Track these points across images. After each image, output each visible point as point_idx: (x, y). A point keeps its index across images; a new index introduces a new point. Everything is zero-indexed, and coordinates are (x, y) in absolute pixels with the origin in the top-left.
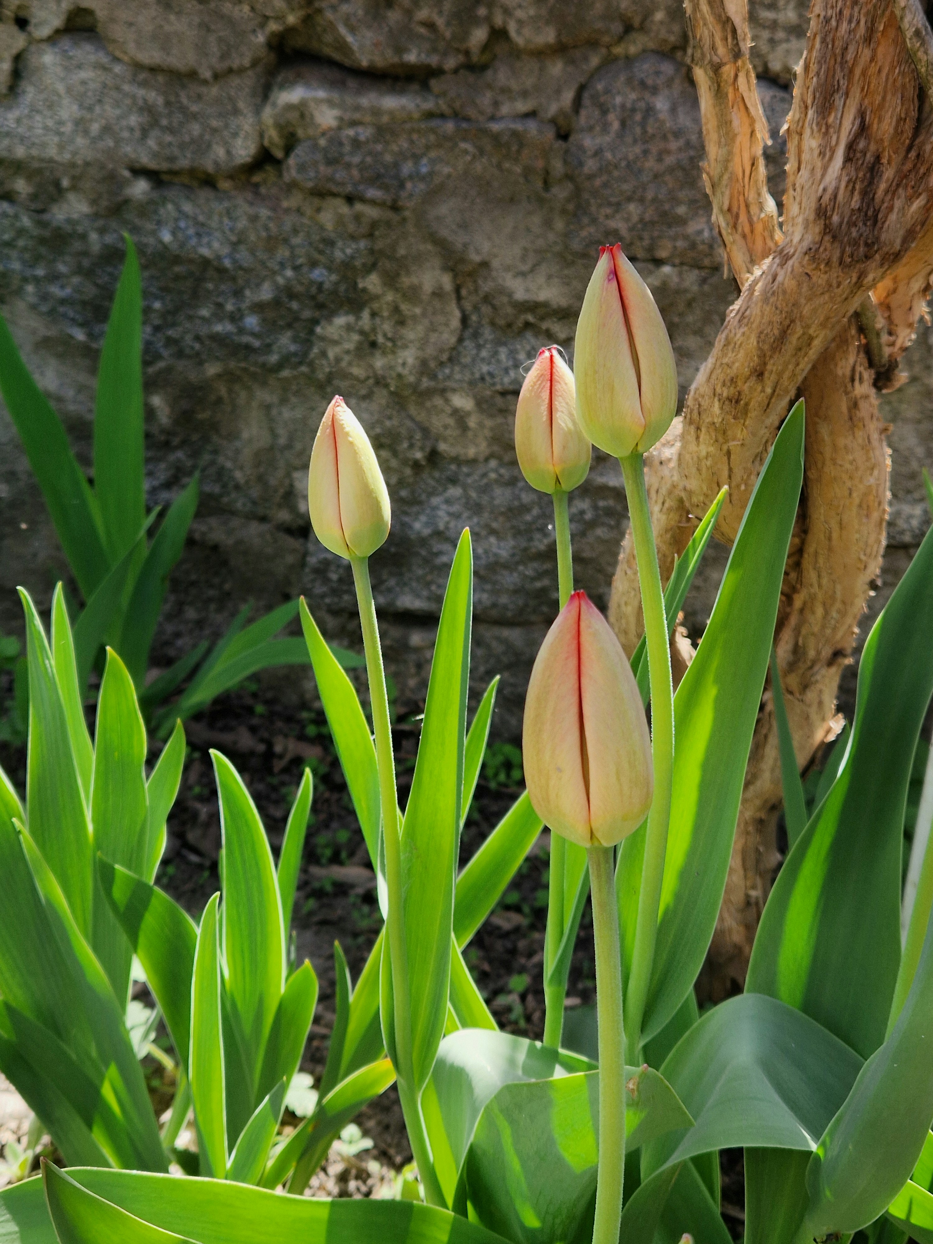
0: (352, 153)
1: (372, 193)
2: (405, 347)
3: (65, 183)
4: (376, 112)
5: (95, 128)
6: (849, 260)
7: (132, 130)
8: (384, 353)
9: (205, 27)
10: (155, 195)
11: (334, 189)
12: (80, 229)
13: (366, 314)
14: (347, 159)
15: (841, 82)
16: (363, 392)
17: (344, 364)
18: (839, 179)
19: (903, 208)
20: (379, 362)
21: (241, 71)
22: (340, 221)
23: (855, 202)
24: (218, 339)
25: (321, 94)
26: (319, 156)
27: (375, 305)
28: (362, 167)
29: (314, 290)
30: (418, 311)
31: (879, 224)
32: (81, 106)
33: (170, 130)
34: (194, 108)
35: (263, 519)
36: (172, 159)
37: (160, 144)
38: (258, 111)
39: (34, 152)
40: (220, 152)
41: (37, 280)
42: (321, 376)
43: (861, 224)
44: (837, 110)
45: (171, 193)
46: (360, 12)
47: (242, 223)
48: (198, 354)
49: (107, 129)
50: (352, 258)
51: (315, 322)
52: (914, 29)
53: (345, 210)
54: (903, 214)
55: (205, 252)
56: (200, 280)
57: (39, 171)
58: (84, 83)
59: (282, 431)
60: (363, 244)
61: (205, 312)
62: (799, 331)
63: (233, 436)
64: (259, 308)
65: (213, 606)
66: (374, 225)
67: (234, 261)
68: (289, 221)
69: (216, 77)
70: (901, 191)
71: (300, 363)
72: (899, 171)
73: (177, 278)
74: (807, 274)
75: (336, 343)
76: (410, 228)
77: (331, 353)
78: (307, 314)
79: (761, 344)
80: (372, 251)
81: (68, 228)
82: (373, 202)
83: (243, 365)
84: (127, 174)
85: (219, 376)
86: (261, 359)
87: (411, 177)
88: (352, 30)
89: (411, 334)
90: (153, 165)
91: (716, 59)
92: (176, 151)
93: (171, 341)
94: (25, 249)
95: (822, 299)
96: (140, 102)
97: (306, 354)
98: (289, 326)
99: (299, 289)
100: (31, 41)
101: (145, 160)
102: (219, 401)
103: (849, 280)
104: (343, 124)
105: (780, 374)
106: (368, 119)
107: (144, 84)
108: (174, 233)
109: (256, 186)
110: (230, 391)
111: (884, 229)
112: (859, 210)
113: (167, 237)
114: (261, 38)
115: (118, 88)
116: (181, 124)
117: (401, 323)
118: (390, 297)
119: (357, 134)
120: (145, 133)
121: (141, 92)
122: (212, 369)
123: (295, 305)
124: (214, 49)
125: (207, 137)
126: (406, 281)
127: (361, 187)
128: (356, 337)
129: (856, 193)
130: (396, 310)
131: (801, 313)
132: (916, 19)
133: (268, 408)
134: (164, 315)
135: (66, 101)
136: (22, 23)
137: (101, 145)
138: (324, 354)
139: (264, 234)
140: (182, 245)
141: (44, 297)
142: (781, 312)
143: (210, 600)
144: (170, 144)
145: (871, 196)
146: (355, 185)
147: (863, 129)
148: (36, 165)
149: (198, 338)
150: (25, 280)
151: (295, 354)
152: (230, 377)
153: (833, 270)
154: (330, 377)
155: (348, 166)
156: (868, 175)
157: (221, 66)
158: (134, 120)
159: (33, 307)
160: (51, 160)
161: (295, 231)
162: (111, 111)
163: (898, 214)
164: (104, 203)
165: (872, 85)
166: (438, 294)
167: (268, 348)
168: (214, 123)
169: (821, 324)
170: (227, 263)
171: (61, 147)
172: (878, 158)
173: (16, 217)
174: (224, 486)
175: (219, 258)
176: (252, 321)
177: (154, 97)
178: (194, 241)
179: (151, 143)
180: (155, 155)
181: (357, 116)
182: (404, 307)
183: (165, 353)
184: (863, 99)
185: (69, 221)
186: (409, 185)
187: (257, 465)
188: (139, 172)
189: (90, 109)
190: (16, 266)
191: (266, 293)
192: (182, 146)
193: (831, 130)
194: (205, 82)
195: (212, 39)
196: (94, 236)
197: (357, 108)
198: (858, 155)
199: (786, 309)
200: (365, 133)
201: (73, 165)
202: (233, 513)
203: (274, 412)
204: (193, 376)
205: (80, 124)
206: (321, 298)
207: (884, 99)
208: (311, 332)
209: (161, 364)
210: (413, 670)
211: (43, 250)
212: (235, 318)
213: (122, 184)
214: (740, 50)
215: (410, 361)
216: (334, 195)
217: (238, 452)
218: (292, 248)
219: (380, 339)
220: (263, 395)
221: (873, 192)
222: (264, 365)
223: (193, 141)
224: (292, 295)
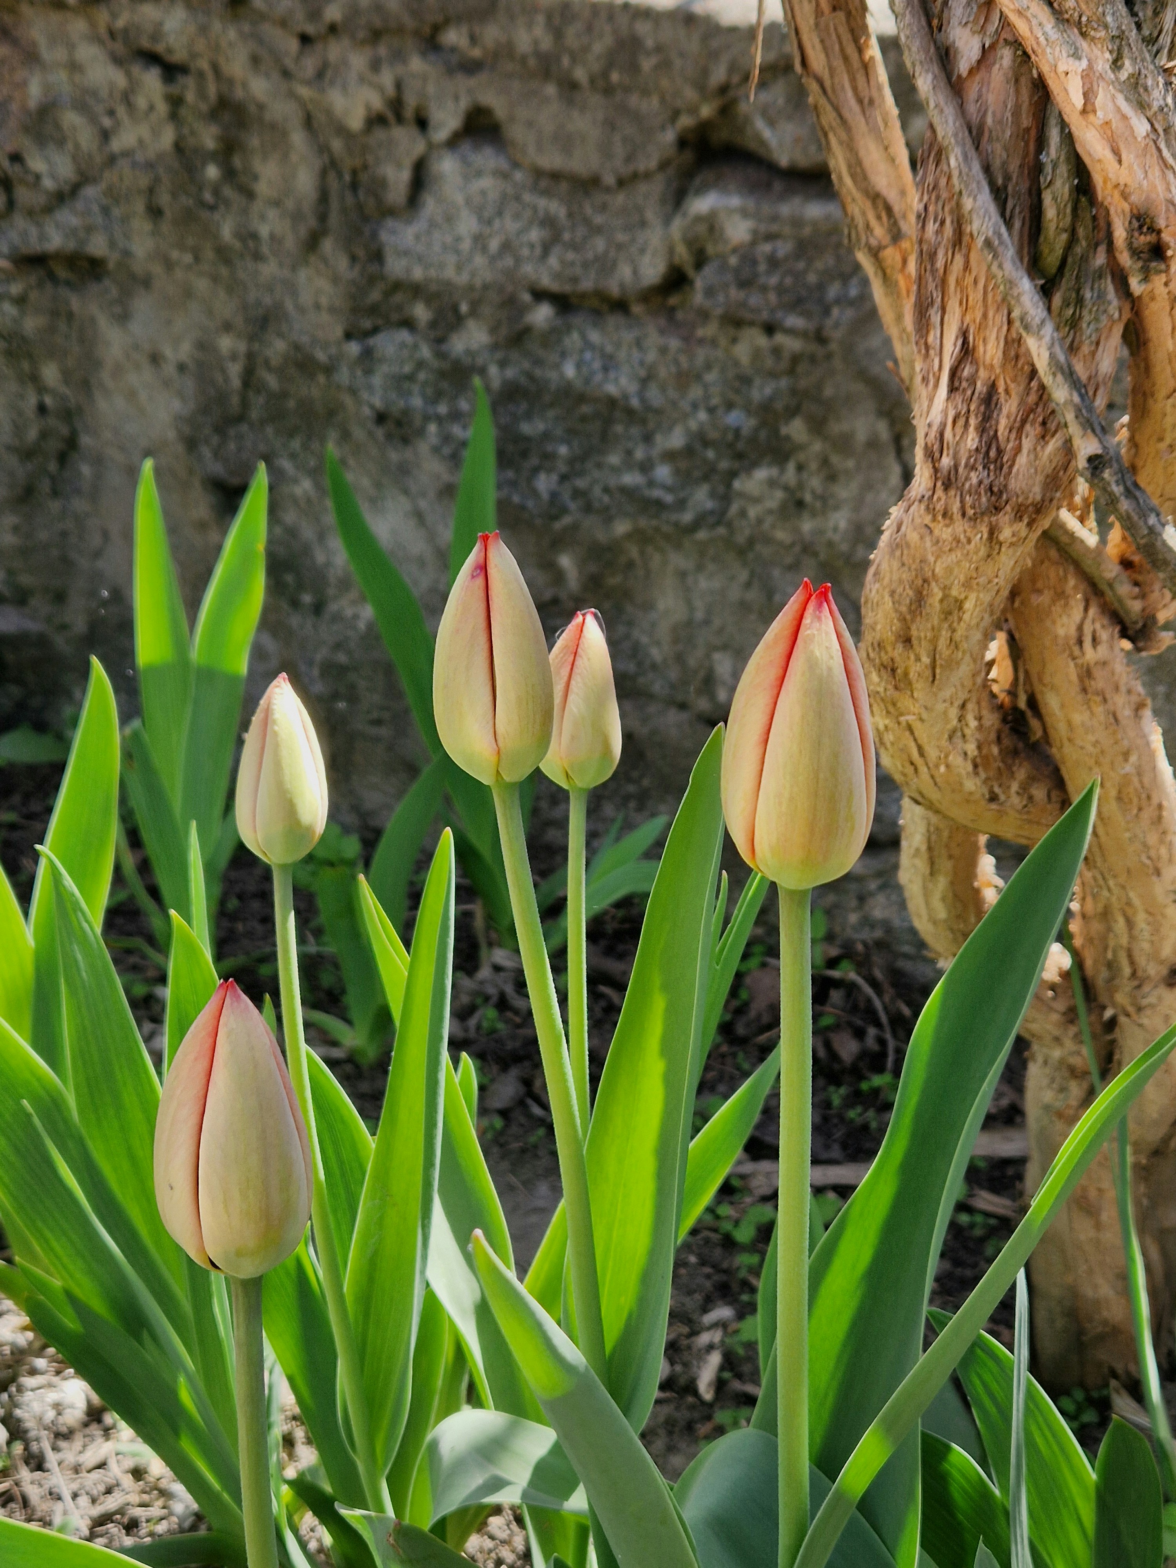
0: (769, 273)
1: (794, 321)
2: (837, 508)
3: (464, 308)
4: (797, 222)
5: (494, 245)
6: (972, 512)
7: (532, 246)
8: (814, 515)
9: (610, 125)
10: (559, 322)
11: (748, 316)
12: (480, 361)
13: (791, 467)
14: (762, 280)
15: (935, 295)
16: (789, 560)
17: (766, 525)
18: (945, 412)
19: (1035, 449)
20: (807, 526)
21: (647, 176)
22: (757, 354)
23: (972, 440)
24: (628, 493)
25: (735, 201)
26: (729, 277)
27: (802, 457)
28: (781, 290)
29: (730, 437)
30: (850, 464)
31: (1005, 469)
32: (480, 219)
33: (574, 246)
34: (598, 219)
35: (683, 706)
36: (575, 280)
37: (562, 262)
38: (667, 221)
39: (433, 273)
40: (625, 272)
41: (439, 419)
42: (741, 539)
43: (980, 468)
44: (935, 328)
45: (577, 320)
46: (781, 101)
47: (651, 356)
48: (607, 509)
49: (506, 247)
50: (771, 399)
51: (733, 474)
52: (983, 238)
53: (762, 341)
54: (1036, 457)
55: (611, 389)
56: (608, 422)
57: (437, 295)
58: (483, 193)
59: (699, 604)
60: (784, 383)
61: (614, 459)
62: (937, 593)
63: (648, 606)
64: (670, 456)
65: (632, 804)
66: (795, 359)
67: (643, 400)
68: (701, 354)
69: (621, 183)
70: (1028, 427)
71: (718, 523)
72: (1022, 402)
73: (584, 419)
74: (926, 525)
75: (757, 500)
76: (837, 363)
77: (753, 512)
78: (724, 465)
79: (897, 605)
80: (794, 392)
81: (467, 361)
82: (791, 332)
83: (654, 522)
84: (527, 297)
85: (629, 536)
86: (674, 517)
87: (838, 301)
88: (771, 123)
89: (844, 492)
90: (555, 287)
91: (873, 242)
92: (578, 270)
93: (577, 494)
94: (425, 384)
95: (954, 556)
96: (541, 214)
97: (723, 512)
98: (706, 478)
99: (713, 435)
100: (431, 146)
101: (546, 282)
102: (630, 565)
103: (979, 536)
104: (757, 238)
105: (934, 641)
106: (787, 230)
107: (546, 193)
108: (579, 366)
109: (672, 310)
110: (642, 553)
111: (1013, 474)
112: (977, 449)
113: (570, 371)
114: (669, 136)
115: (518, 198)
116: (585, 238)
117: (832, 478)
118: (817, 446)
119: (774, 251)
120: (546, 249)
121: (542, 203)
122: (621, 527)
123: (711, 454)
124: (619, 150)
125: (612, 254)
126: (836, 428)
127: (779, 315)
128: (779, 494)
129: (971, 429)
130: (825, 462)
131: (933, 571)
132: (985, 226)
133: (682, 575)
134: (572, 461)
135: (465, 213)
136: (422, 123)
137: (500, 264)
138: (743, 513)
139: (673, 369)
140: (587, 381)
141: (447, 438)
142: (909, 569)
143: (627, 798)
144: (572, 264)
145: (992, 433)
146: (772, 311)
147: (966, 351)
148: (433, 288)
149: (606, 490)
150: (427, 418)
151: (712, 512)
152: (641, 537)
153: (957, 524)
154: (751, 542)
155: (764, 289)
156: (982, 408)
157: (626, 171)
158: (535, 235)
159: (436, 450)
160: (449, 283)
161: (708, 367)
162: (510, 225)
163: (1028, 455)
164: (504, 331)
165: (970, 299)
166: (873, 444)
167: (681, 504)
168: (621, 237)
169: (963, 585)
170: (635, 402)
171: (459, 268)
172: (992, 387)
173: (416, 346)
174: (640, 664)
175: (626, 397)
176: (663, 472)
177: (556, 208)
178: (599, 377)
179: (553, 261)
180: (557, 276)
181: (774, 228)
182: (835, 459)
183: (573, 506)
184: (964, 315)
185: (468, 352)
186: (835, 312)
187: (676, 641)
188: (540, 295)
189: (489, 222)
190: (417, 402)
191: (676, 439)
192: (586, 265)
193: (932, 352)
194: (608, 190)
195: (617, 138)
196: (493, 370)
197: (775, 218)
198: (964, 384)
199: (913, 567)
200: (784, 248)
201: (471, 288)
202: (651, 696)
203: (690, 580)
204: (601, 536)
205: (480, 241)
206: (740, 446)
207: (985, 316)
208: (729, 486)
209: (567, 520)
210: (854, 903)
211: (445, 385)
212: (646, 467)
213: (522, 310)
214: (899, 230)
215: (843, 524)
216: (752, 324)
217: (653, 625)
218: (706, 386)
219: (808, 498)
220: (678, 560)
221: (994, 428)
222: (676, 525)
223: (597, 259)
224: (706, 443)
